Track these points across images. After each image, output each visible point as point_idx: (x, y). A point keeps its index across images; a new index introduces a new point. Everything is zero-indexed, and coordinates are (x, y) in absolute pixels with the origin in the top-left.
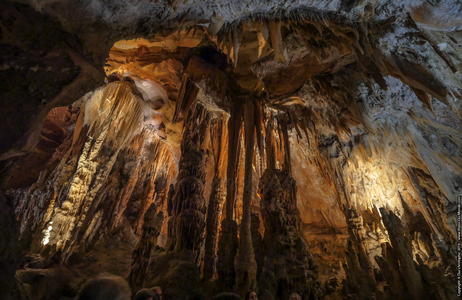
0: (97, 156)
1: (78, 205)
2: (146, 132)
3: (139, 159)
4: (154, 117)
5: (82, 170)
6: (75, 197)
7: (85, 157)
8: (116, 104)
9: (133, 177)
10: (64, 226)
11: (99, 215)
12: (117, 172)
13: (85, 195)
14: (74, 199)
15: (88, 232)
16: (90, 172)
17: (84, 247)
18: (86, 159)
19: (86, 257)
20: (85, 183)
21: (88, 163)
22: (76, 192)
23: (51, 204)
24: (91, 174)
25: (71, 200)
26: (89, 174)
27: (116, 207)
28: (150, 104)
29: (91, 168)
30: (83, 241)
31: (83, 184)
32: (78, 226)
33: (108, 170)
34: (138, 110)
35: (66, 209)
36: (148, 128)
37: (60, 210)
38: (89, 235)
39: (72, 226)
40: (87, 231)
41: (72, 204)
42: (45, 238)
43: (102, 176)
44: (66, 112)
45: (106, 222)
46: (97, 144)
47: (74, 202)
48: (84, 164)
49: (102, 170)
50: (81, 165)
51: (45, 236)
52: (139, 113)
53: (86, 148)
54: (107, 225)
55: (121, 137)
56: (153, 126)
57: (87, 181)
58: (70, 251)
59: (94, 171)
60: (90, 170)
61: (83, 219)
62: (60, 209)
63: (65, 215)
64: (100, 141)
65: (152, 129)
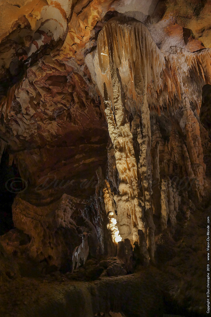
0: (124, 117)
1: (134, 183)
2: (171, 60)
3: (185, 99)
4: (168, 33)
5: (119, 142)
6: (126, 176)
7: (112, 125)
8: (111, 49)
9: (190, 123)
10: (132, 214)
11: (165, 185)
12: (173, 135)
13: (136, 168)
14: (127, 178)
15: (164, 213)
16: (127, 139)
17: (169, 234)
18: (115, 128)
19: (179, 247)
20: (128, 154)
21: (118, 130)
22: (125, 170)
23: (105, 193)
24: (129, 140)
25: (124, 181)
26: (127, 142)
27: (188, 169)
28: (152, 20)
29: (126, 134)
30: (166, 227)
31: (127, 157)
32: (146, 208)
33: (146, 126)
34: (140, 37)
35: (125, 194)
36: (170, 53)
37: (119, 198)
38: (168, 215)
39: (140, 211)
40: (162, 212)
41: (128, 185)
42: (113, 234)
43: (143, 137)
44: (94, 109)
45: (186, 194)
46: (116, 104)
47: (128, 182)
48: (116, 134)
49: (139, 130)
50: (113, 137)
51: (112, 232)
52: (144, 40)
53: (108, 116)
54: (190, 198)
55: (140, 81)
56: (176, 46)
57: (130, 151)
58: (150, 244)
59: (130, 135)
60: (125, 136)
61: (148, 197)
62: (119, 196)
63: (127, 201)
64: (117, 98)
65: (176, 51)
